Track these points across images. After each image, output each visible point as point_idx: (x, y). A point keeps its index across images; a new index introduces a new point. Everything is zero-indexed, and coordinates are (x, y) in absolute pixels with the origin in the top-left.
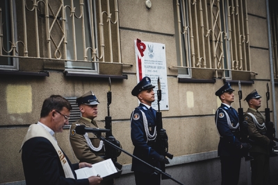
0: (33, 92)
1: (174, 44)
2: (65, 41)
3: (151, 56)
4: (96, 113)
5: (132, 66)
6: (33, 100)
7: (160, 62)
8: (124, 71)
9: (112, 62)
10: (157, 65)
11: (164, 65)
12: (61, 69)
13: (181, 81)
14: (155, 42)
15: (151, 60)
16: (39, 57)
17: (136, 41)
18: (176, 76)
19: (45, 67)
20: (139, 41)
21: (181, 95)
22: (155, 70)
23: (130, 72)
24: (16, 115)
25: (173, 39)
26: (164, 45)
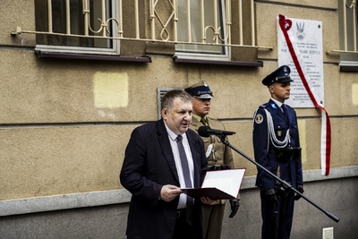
0: (130, 82)
1: (336, 22)
2: (176, 18)
3: (301, 37)
4: (208, 109)
5: (271, 50)
6: (130, 92)
7: (313, 46)
8: (260, 57)
9: (241, 45)
10: (309, 49)
11: (320, 49)
12: (169, 53)
13: (344, 70)
14: (308, 18)
15: (300, 42)
16: (138, 38)
17: (278, 18)
18: (337, 64)
19: (147, 51)
20: (282, 18)
21: (343, 89)
22: (306, 55)
23: (268, 57)
24: (107, 110)
25: (335, 15)
26: (320, 23)
